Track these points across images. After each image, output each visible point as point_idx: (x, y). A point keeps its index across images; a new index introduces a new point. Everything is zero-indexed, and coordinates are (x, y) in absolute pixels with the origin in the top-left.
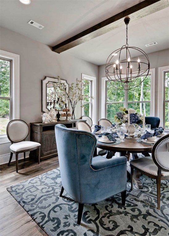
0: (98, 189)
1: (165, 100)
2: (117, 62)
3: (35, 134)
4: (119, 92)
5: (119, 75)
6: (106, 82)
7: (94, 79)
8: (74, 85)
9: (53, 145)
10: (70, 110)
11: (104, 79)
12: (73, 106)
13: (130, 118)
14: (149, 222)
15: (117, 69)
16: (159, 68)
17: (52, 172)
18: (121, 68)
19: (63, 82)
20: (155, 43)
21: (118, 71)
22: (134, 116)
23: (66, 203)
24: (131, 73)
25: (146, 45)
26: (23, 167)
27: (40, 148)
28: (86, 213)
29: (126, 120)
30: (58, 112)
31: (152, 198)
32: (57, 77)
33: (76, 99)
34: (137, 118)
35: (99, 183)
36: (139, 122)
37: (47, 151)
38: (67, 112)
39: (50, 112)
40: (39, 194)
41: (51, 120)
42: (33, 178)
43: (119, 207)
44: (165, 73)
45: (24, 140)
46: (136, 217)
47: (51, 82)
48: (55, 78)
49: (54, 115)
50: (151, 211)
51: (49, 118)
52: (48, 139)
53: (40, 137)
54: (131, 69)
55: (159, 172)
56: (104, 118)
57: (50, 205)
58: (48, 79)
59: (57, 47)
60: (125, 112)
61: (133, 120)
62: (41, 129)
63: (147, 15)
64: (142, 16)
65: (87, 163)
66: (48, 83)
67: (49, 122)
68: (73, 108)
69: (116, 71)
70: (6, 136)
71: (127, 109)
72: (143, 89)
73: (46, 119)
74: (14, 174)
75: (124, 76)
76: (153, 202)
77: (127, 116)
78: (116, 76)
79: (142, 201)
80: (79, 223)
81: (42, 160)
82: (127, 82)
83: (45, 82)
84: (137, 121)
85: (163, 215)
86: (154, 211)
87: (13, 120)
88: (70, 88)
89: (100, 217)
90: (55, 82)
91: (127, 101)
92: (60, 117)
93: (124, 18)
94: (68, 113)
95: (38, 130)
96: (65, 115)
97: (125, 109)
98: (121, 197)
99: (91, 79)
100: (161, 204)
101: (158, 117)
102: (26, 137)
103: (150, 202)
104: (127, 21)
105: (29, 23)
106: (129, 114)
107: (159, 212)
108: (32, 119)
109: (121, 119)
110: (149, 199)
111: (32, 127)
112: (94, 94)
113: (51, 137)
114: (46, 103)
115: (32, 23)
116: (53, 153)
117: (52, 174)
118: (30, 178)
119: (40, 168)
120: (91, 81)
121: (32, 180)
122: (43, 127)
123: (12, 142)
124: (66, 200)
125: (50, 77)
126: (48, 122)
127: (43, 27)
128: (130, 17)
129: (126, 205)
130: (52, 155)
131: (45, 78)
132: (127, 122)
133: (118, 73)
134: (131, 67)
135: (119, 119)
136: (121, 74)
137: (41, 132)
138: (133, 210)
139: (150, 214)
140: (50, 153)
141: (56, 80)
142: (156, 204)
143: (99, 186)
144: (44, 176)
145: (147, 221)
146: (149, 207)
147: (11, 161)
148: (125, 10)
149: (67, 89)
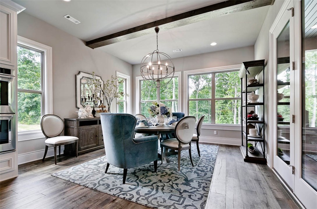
0: (138, 157)
1: (189, 99)
2: (150, 64)
3: (71, 129)
4: (152, 93)
5: (152, 75)
6: (140, 81)
7: (128, 77)
8: (110, 82)
9: (90, 140)
10: (106, 107)
11: (138, 78)
12: (108, 103)
13: (161, 110)
14: (172, 177)
15: (150, 69)
16: (184, 72)
17: (93, 161)
18: (153, 69)
19: (98, 78)
20: (180, 50)
21: (151, 71)
22: (163, 108)
23: (111, 176)
24: (161, 74)
25: (173, 51)
26: (60, 160)
27: (77, 142)
28: (128, 178)
29: (158, 111)
30: (94, 109)
31: (175, 166)
32: (92, 73)
33: (112, 96)
34: (166, 110)
35: (138, 153)
36: (167, 114)
37: (84, 146)
38: (103, 108)
39: (86, 108)
40: (85, 175)
41: (87, 116)
42: (75, 166)
43: (152, 173)
44: (189, 76)
45: (59, 135)
46: (164, 176)
47: (86, 77)
48: (89, 74)
49: (89, 110)
50: (174, 172)
51: (86, 113)
52: (84, 134)
53: (77, 131)
54: (161, 71)
55: (179, 145)
56: (139, 114)
57: (98, 178)
58: (82, 75)
59: (92, 43)
60: (157, 106)
61: (163, 111)
62: (77, 123)
63: (172, 28)
64: (168, 28)
65: (130, 137)
66: (82, 78)
67: (86, 117)
68: (108, 105)
69: (149, 71)
70: (41, 131)
71: (158, 104)
72: (175, 91)
73: (82, 114)
74: (53, 166)
75: (156, 77)
76: (176, 168)
77: (158, 109)
78: (150, 76)
79: (168, 169)
80: (124, 183)
81: (79, 154)
82: (158, 81)
83: (79, 77)
84: (166, 112)
85: (181, 173)
86: (176, 172)
87: (45, 115)
88: (104, 85)
89: (139, 179)
90: (90, 78)
91: (159, 100)
92: (96, 113)
93: (154, 28)
94: (104, 110)
95: (74, 126)
96: (101, 111)
97: (157, 103)
98: (154, 168)
99: (126, 78)
100: (181, 168)
101: (184, 112)
102: (61, 133)
103: (174, 168)
104: (157, 30)
105: (65, 17)
106: (160, 107)
107: (179, 172)
108: (66, 115)
109: (153, 112)
110: (173, 167)
111: (66, 122)
112: (129, 92)
113: (88, 131)
114: (81, 99)
115: (68, 17)
116: (91, 148)
117: (93, 162)
118: (72, 166)
119: (79, 160)
120: (126, 80)
121: (75, 167)
122: (80, 122)
123: (47, 137)
124: (111, 174)
125: (84, 73)
126: (84, 117)
127: (80, 22)
128: (159, 28)
129: (157, 171)
130: (89, 150)
131: (79, 73)
132: (158, 113)
133: (151, 73)
134: (161, 69)
135: (152, 111)
136: (153, 74)
137: (77, 127)
138: (162, 173)
139: (173, 173)
140: (88, 148)
141: (91, 76)
142: (178, 169)
143: (138, 155)
144: (86, 164)
145: (171, 177)
146: (173, 171)
147: (46, 157)
148: (155, 21)
149: (102, 86)
